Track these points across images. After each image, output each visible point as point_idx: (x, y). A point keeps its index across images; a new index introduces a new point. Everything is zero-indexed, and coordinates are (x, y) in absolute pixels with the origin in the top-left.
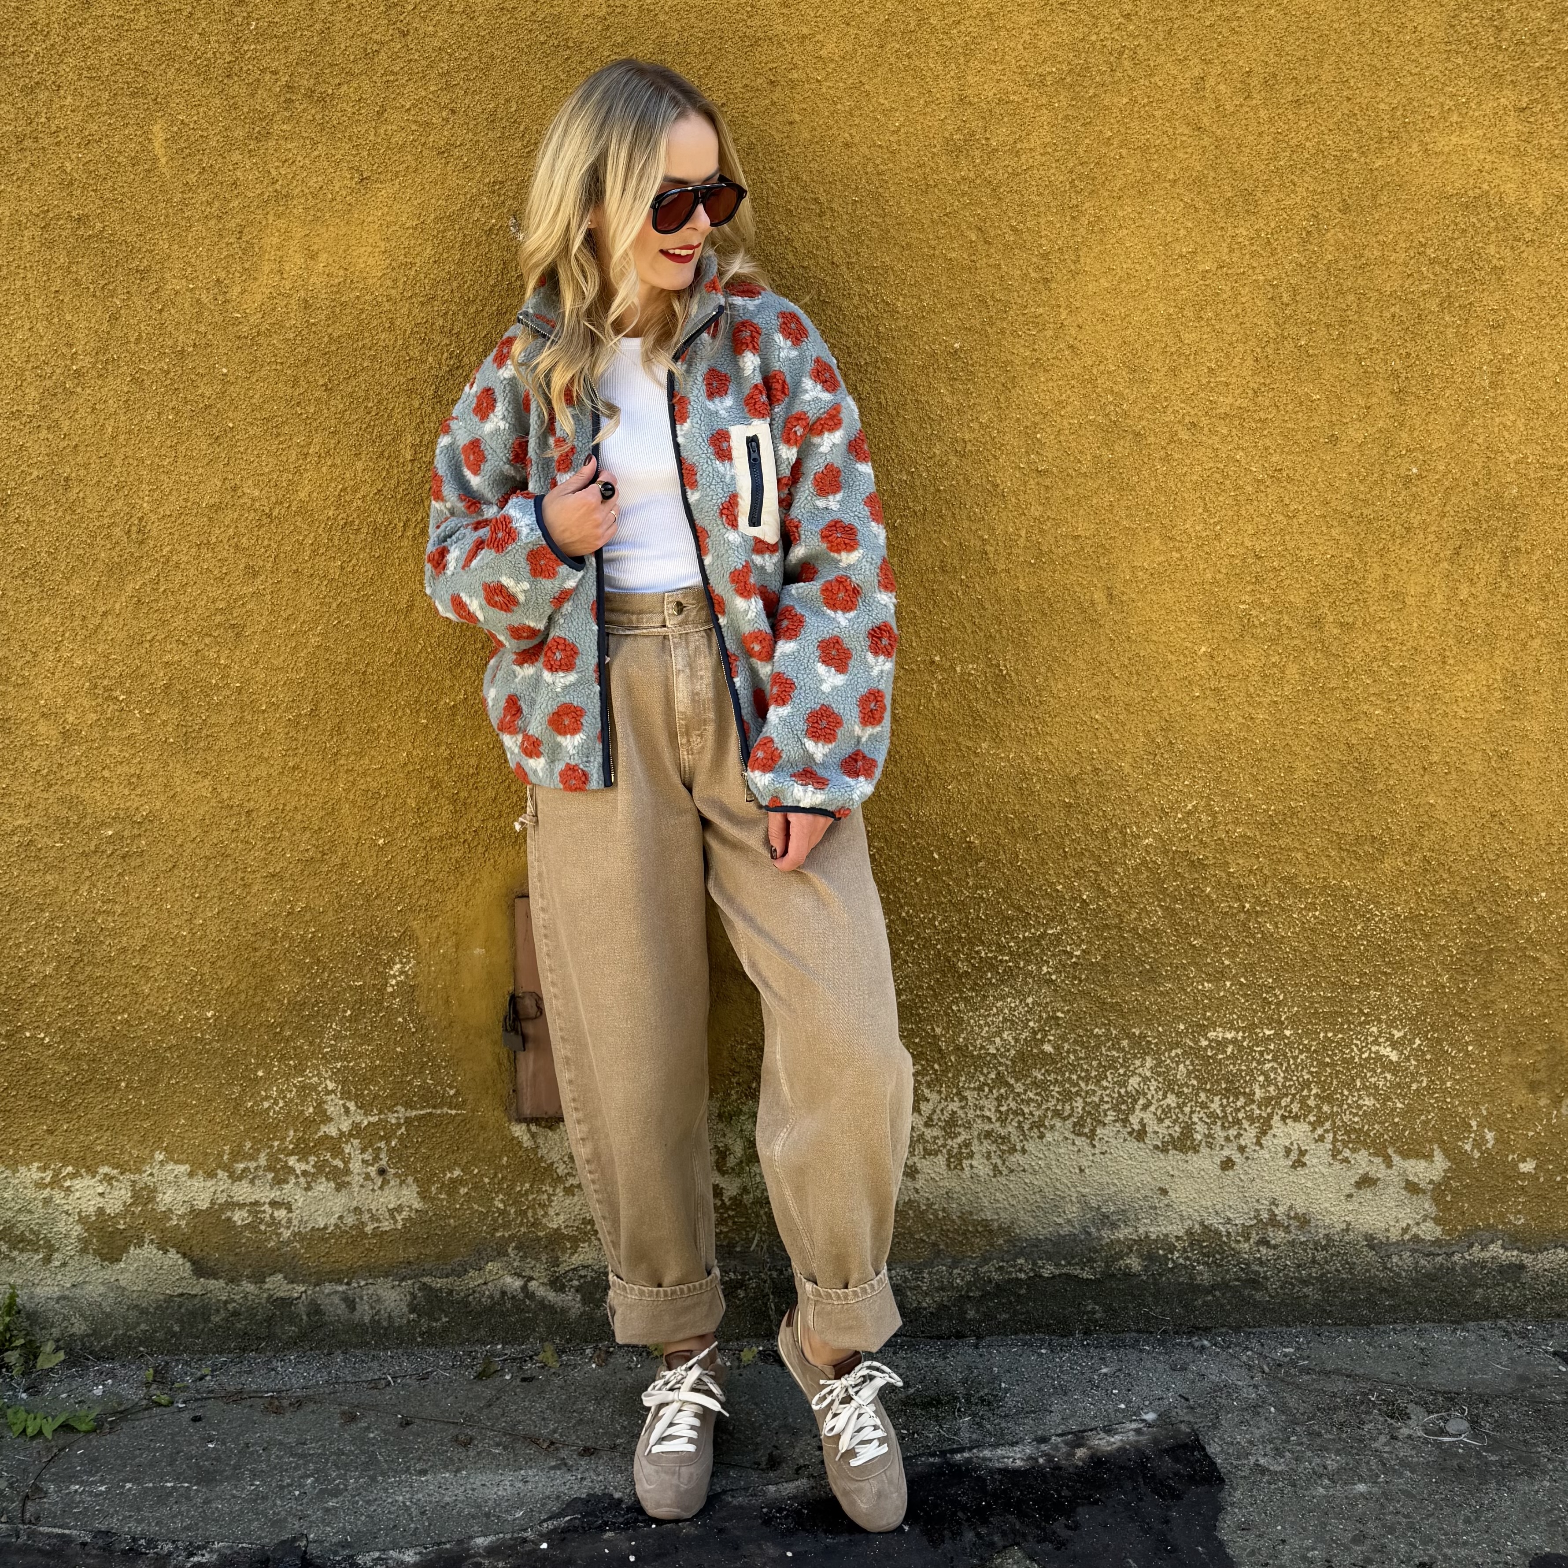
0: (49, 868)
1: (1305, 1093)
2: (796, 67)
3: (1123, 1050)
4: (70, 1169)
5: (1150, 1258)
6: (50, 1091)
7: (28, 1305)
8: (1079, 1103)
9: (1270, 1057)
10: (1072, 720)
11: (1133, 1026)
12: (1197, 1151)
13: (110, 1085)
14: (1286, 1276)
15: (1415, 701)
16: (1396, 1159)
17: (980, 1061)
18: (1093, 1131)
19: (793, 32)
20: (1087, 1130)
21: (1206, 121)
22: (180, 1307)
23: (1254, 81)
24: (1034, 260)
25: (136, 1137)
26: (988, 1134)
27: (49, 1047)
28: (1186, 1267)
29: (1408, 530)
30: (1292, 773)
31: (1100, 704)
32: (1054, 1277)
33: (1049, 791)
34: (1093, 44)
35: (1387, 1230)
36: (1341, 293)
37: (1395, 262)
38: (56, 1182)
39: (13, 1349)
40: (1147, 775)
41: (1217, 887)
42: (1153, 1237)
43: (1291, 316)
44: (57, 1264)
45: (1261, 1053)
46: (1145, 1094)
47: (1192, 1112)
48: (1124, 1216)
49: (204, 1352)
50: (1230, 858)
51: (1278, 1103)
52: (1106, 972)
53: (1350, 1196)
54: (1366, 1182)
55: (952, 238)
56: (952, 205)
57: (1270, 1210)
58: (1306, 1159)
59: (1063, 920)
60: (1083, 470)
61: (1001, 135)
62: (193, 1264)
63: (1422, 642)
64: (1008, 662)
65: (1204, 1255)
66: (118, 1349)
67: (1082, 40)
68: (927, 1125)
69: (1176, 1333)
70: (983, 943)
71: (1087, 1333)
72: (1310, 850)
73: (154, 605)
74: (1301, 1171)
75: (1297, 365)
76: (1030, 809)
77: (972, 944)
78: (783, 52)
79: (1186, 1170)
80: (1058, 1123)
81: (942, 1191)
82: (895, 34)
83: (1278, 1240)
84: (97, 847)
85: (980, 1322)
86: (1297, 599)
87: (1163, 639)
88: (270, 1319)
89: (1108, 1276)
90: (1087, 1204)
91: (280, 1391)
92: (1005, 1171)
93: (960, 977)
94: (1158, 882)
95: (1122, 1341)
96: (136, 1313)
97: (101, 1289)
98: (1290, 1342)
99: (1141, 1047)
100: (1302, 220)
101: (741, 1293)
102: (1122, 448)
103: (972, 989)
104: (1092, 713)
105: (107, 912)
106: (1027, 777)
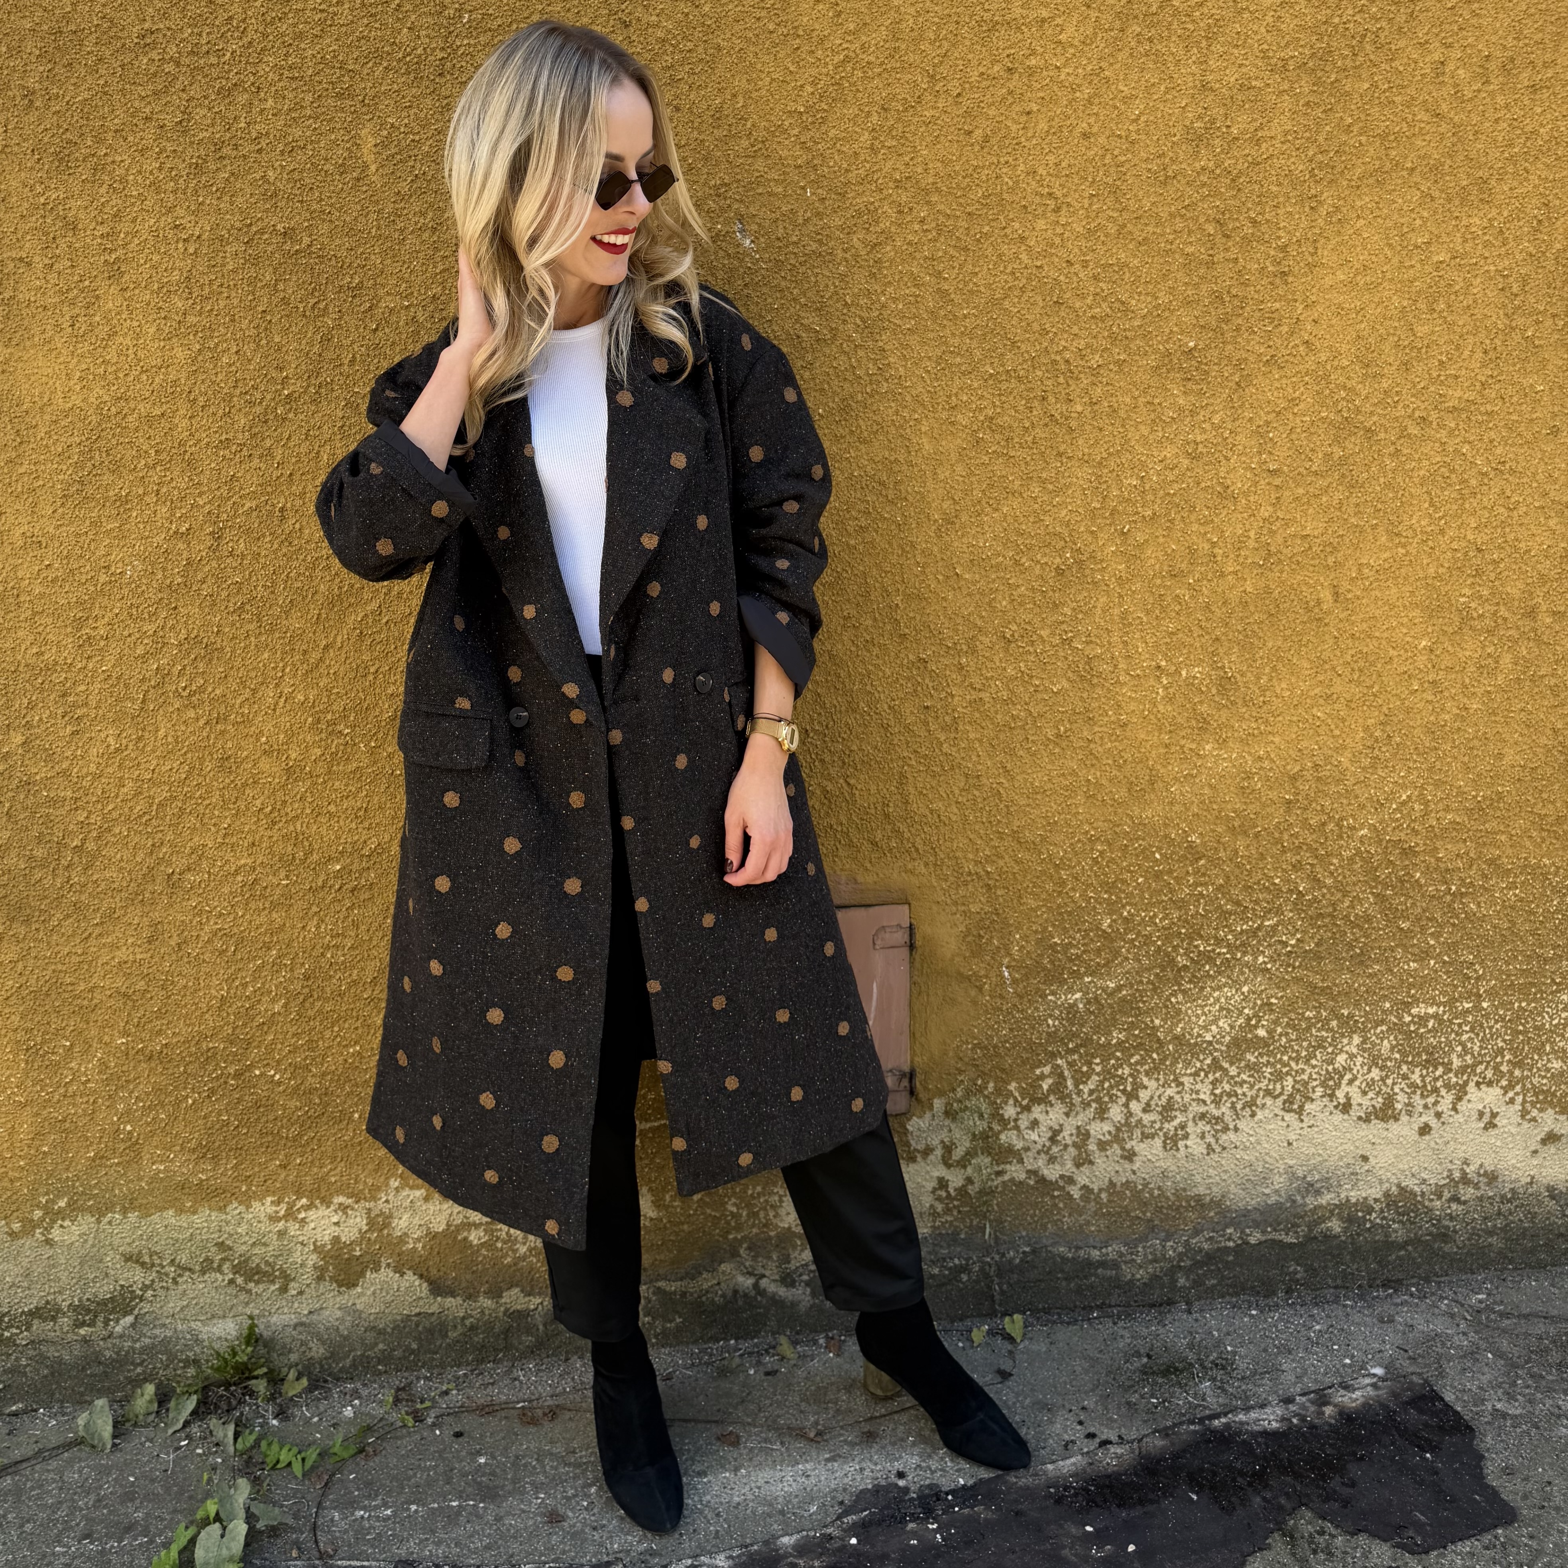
0: (274, 906)
1: (1499, 1059)
2: (1034, 53)
3: (1332, 1030)
4: (304, 1201)
5: (1350, 1220)
6: (282, 1127)
7: (265, 1333)
8: (1289, 1082)
9: (1467, 1028)
10: (1295, 718)
11: (1341, 1007)
12: (1396, 1119)
13: (343, 1117)
14: (1473, 1228)
17: (1196, 1049)
18: (1301, 1107)
20: (1295, 1107)
21: (1444, 107)
22: (417, 1325)
23: (1492, 65)
24: (1272, 253)
25: (370, 1167)
26: (1203, 1116)
27: (279, 1083)
28: (1382, 1226)
30: (1501, 759)
31: (1321, 701)
32: (1260, 1243)
33: (1271, 788)
34: (1336, 26)
38: (290, 1215)
39: (256, 1378)
40: (1364, 769)
41: (1426, 872)
42: (1353, 1200)
43: (1520, 307)
44: (294, 1292)
45: (1460, 1025)
46: (1351, 1070)
47: (1394, 1084)
48: (1327, 1184)
49: (442, 1366)
50: (1439, 844)
51: (1474, 1071)
52: (1319, 957)
53: (1535, 1152)
54: (1551, 1138)
55: (1190, 232)
56: (1190, 196)
57: (1462, 1169)
58: (1496, 1121)
59: (1279, 911)
60: (1314, 468)
61: (1241, 123)
62: (431, 1282)
64: (1232, 662)
65: (1399, 1214)
66: (356, 1369)
67: (1325, 23)
68: (1145, 1111)
69: (1371, 1287)
70: (1201, 937)
71: (1289, 1291)
72: (1513, 832)
73: (377, 637)
74: (1492, 1132)
75: (1523, 356)
76: (1251, 807)
77: (1192, 939)
78: (1021, 37)
79: (1386, 1138)
80: (1269, 1101)
81: (1158, 1171)
82: (1136, 17)
83: (1468, 1196)
84: (325, 882)
85: (1189, 1289)
86: (1514, 590)
87: (1385, 635)
88: (507, 1331)
89: (1310, 1239)
90: (1293, 1174)
91: (530, 1401)
92: (1218, 1149)
93: (1179, 970)
94: (1371, 870)
95: (1325, 1297)
96: (373, 1334)
97: (339, 1314)
98: (1480, 1288)
99: (1349, 1026)
100: (1533, 209)
101: (965, 1277)
102: (1353, 444)
103: (1190, 982)
104: (1315, 711)
105: (336, 946)
106: (1249, 777)
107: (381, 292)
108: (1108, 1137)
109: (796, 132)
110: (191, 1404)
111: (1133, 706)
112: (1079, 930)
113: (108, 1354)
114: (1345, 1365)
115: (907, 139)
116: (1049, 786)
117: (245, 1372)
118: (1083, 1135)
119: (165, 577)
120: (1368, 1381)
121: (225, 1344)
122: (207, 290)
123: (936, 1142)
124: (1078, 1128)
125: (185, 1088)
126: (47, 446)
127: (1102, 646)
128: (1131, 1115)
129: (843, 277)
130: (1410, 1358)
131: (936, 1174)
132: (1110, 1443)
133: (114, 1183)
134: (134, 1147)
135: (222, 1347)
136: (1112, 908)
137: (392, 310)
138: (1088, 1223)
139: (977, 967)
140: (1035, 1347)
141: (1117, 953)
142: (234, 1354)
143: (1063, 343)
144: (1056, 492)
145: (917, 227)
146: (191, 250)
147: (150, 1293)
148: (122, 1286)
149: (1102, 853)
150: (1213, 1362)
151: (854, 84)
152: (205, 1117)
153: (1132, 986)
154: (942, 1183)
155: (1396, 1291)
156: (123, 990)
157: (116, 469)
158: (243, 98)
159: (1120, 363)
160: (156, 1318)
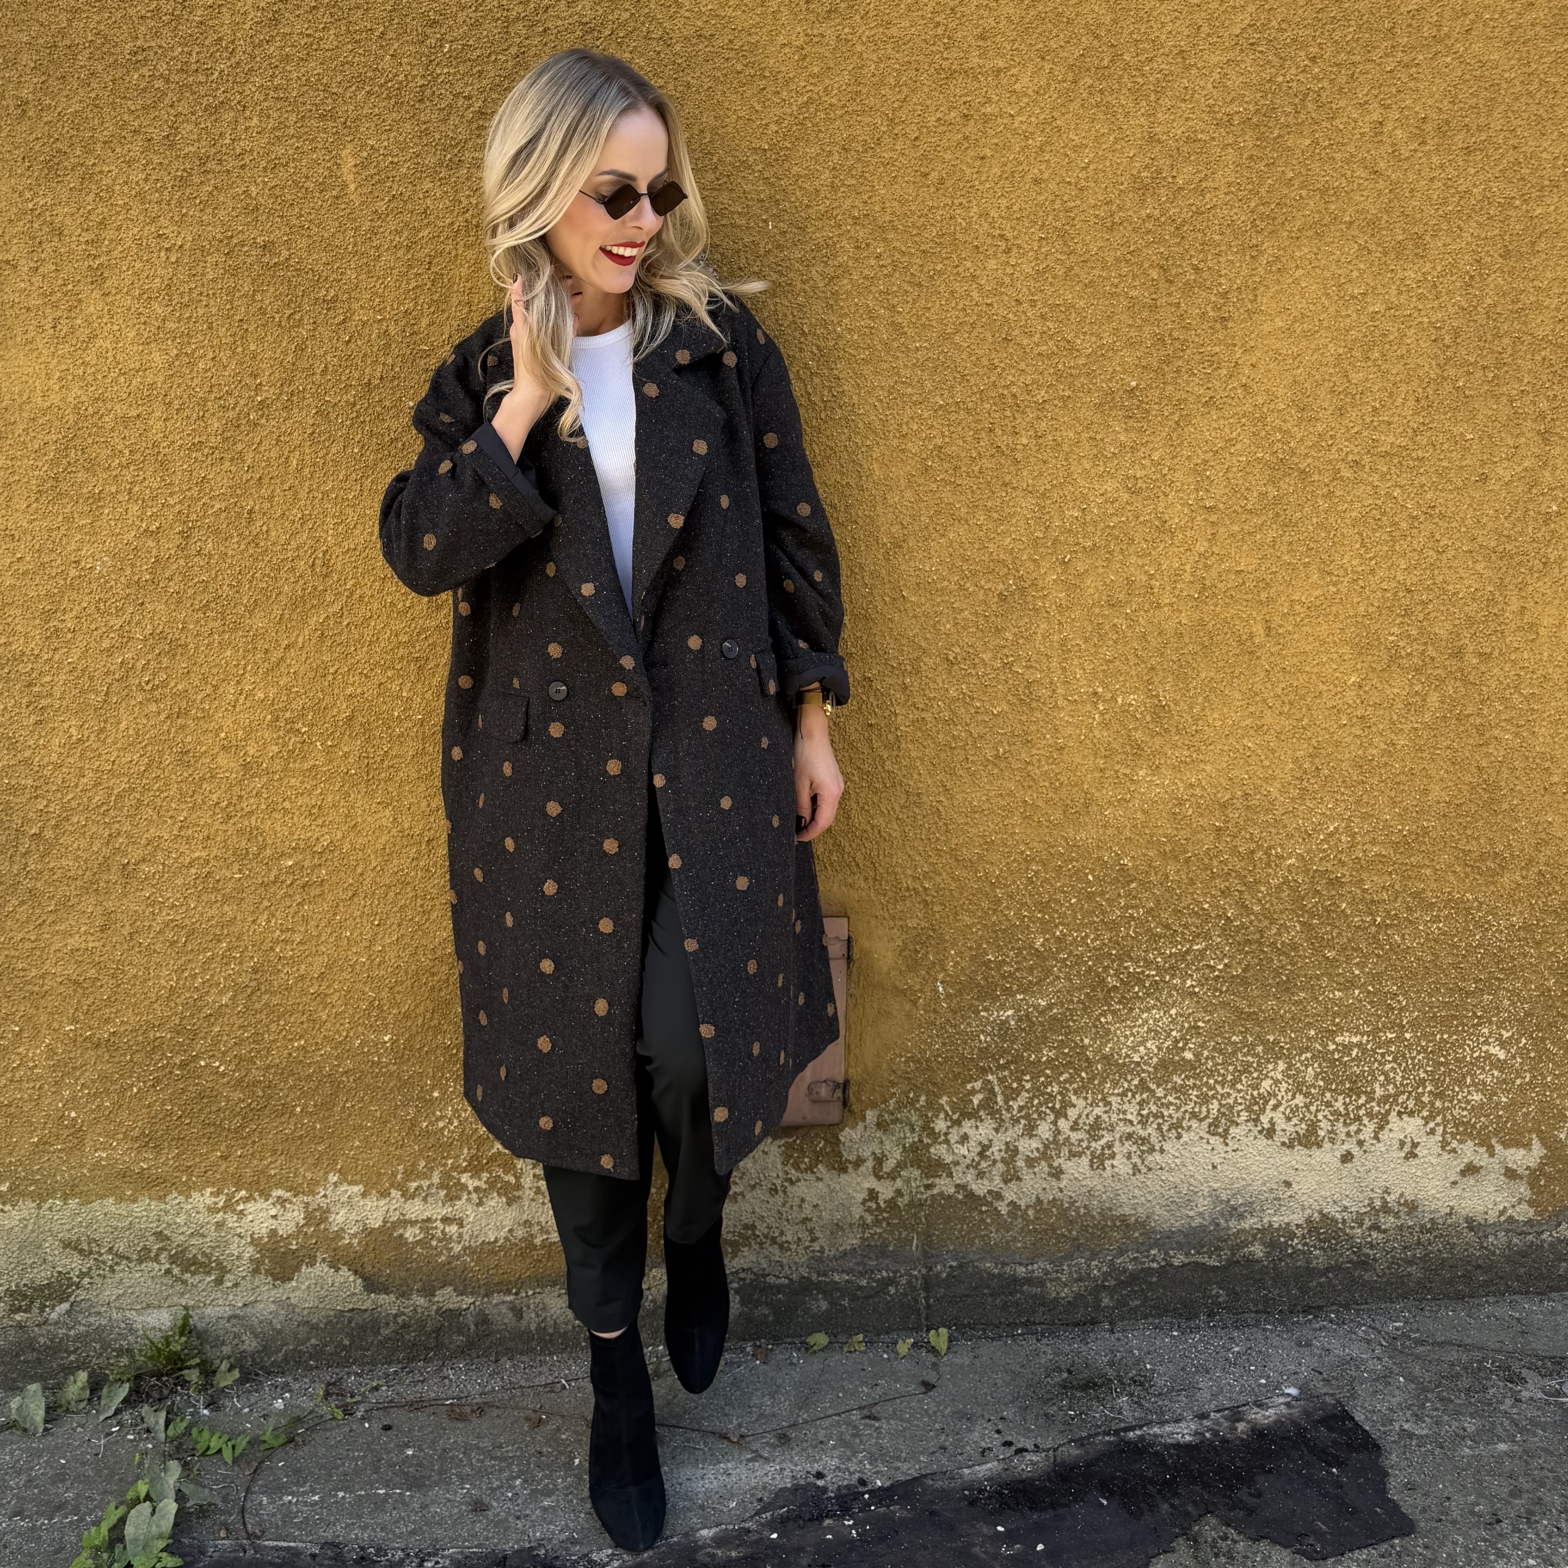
0: (226, 899)
1: (1420, 1090)
2: (989, 101)
3: (1257, 1055)
4: (243, 1193)
5: (1272, 1245)
6: (225, 1118)
7: (199, 1325)
8: (1215, 1106)
9: (1390, 1058)
10: (1226, 748)
11: (1267, 1033)
12: (1320, 1146)
13: (286, 1110)
14: (1393, 1257)
15: (1541, 726)
16: (1498, 1148)
17: (1124, 1069)
18: (1226, 1131)
19: (989, 64)
20: (1221, 1130)
21: (1382, 165)
22: (350, 1322)
23: (1428, 127)
24: (1213, 299)
25: (309, 1161)
26: (1129, 1136)
27: (224, 1075)
28: (1304, 1252)
29: (1545, 564)
30: (1427, 795)
31: (1252, 732)
32: (1184, 1265)
33: (1201, 815)
34: (1280, 85)
35: (1486, 1213)
36: (1498, 336)
37: (1547, 307)
38: (228, 1207)
39: (189, 1368)
40: (1293, 799)
41: (1353, 902)
42: (1276, 1226)
43: (1451, 358)
44: (230, 1284)
45: (1383, 1055)
46: (1276, 1095)
47: (1318, 1111)
48: (1250, 1208)
49: (373, 1363)
50: (1365, 876)
51: (1396, 1100)
52: (1245, 983)
53: (1455, 1183)
54: (1470, 1170)
55: (1134, 277)
56: (1136, 243)
57: (1383, 1198)
58: (1416, 1151)
59: (1207, 936)
60: (1249, 507)
61: (1186, 174)
62: (365, 1279)
63: (1551, 670)
64: (1167, 692)
65: (1320, 1240)
66: (287, 1363)
67: (1269, 81)
68: (1073, 1129)
69: (1291, 1312)
70: (1131, 959)
71: (1211, 1315)
72: (1438, 867)
73: (337, 638)
74: (1413, 1162)
75: (1454, 405)
76: (1182, 832)
77: (1122, 961)
78: (978, 85)
79: (1309, 1164)
80: (1194, 1124)
81: (1084, 1190)
82: (1088, 70)
83: (1388, 1225)
84: (277, 877)
85: (1113, 1308)
86: (1442, 630)
87: (1315, 670)
88: (438, 1330)
89: (1232, 1263)
90: (1218, 1197)
91: (459, 1399)
92: (1144, 1170)
93: (1109, 991)
94: (1298, 899)
95: (1245, 1321)
96: (307, 1329)
97: (273, 1307)
98: (1398, 1317)
99: (1274, 1052)
100: (1466, 264)
101: (892, 1290)
102: (1288, 485)
103: (1120, 1002)
104: (1245, 741)
105: (285, 941)
106: (1180, 803)
107: (355, 306)
108: (1036, 1154)
109: (760, 168)
110: (123, 1391)
111: (1069, 730)
112: (1013, 948)
113: (42, 1340)
114: (1260, 1385)
115: (866, 178)
116: (987, 805)
117: (177, 1363)
118: (1012, 1151)
119: (134, 574)
120: (1282, 1400)
121: (159, 1334)
122: (186, 298)
123: (867, 1154)
124: (1007, 1143)
125: (131, 1077)
126: (24, 442)
127: (1041, 672)
128: (1059, 1132)
129: (801, 307)
130: (1324, 1380)
131: (867, 1185)
132: (1026, 1450)
133: (55, 1169)
134: (78, 1134)
135: (157, 1337)
136: (1046, 928)
137: (364, 324)
138: (1015, 1239)
139: (913, 981)
140: (958, 1360)
141: (1049, 972)
142: (168, 1344)
143: (1010, 378)
144: (1000, 521)
145: (873, 262)
146: (173, 259)
147: (87, 1280)
148: (60, 1273)
149: (1037, 873)
150: (1132, 1379)
151: (817, 125)
152: (149, 1106)
153: (1062, 1004)
154: (873, 1195)
155: (1316, 1317)
156: (74, 977)
157: (91, 466)
158: (229, 116)
159: (1064, 399)
160: (92, 1306)
